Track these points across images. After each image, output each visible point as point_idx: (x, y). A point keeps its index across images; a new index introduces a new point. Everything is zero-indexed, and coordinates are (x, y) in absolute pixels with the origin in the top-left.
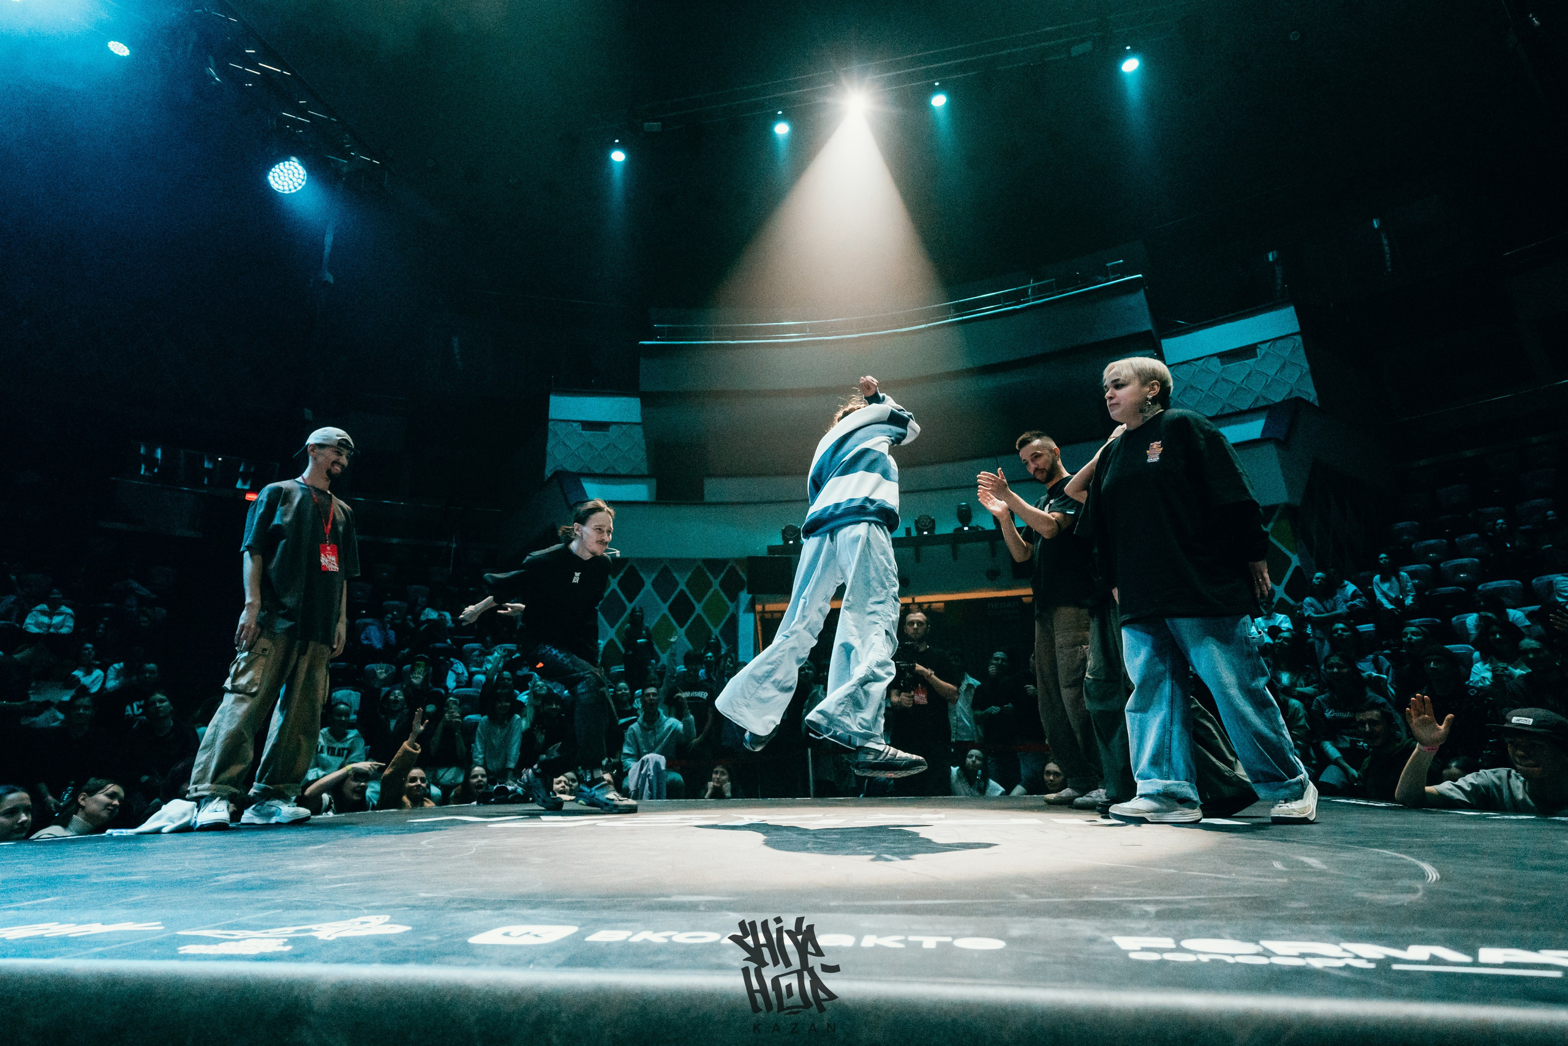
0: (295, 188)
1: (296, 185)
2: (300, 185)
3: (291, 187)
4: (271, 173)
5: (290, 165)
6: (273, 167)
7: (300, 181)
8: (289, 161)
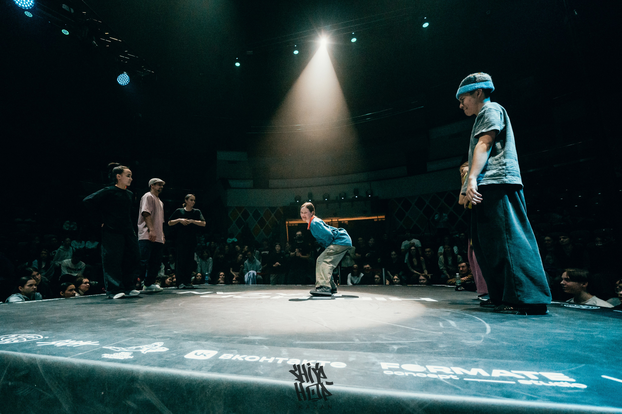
0: (126, 83)
1: (126, 82)
2: (128, 82)
3: (125, 83)
4: (118, 78)
5: (124, 75)
6: (118, 76)
7: (127, 80)
8: (123, 73)
